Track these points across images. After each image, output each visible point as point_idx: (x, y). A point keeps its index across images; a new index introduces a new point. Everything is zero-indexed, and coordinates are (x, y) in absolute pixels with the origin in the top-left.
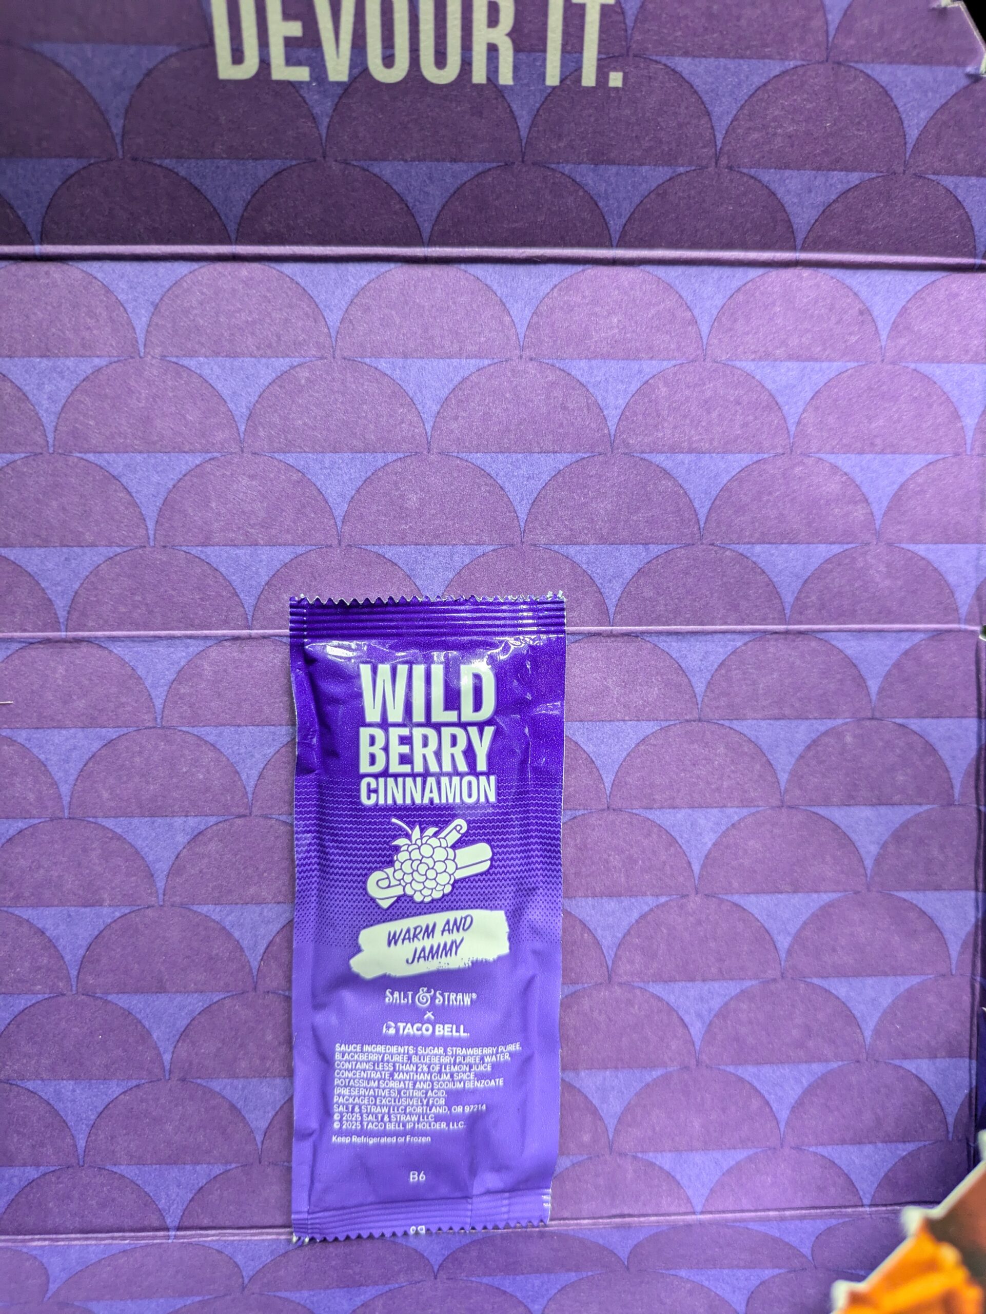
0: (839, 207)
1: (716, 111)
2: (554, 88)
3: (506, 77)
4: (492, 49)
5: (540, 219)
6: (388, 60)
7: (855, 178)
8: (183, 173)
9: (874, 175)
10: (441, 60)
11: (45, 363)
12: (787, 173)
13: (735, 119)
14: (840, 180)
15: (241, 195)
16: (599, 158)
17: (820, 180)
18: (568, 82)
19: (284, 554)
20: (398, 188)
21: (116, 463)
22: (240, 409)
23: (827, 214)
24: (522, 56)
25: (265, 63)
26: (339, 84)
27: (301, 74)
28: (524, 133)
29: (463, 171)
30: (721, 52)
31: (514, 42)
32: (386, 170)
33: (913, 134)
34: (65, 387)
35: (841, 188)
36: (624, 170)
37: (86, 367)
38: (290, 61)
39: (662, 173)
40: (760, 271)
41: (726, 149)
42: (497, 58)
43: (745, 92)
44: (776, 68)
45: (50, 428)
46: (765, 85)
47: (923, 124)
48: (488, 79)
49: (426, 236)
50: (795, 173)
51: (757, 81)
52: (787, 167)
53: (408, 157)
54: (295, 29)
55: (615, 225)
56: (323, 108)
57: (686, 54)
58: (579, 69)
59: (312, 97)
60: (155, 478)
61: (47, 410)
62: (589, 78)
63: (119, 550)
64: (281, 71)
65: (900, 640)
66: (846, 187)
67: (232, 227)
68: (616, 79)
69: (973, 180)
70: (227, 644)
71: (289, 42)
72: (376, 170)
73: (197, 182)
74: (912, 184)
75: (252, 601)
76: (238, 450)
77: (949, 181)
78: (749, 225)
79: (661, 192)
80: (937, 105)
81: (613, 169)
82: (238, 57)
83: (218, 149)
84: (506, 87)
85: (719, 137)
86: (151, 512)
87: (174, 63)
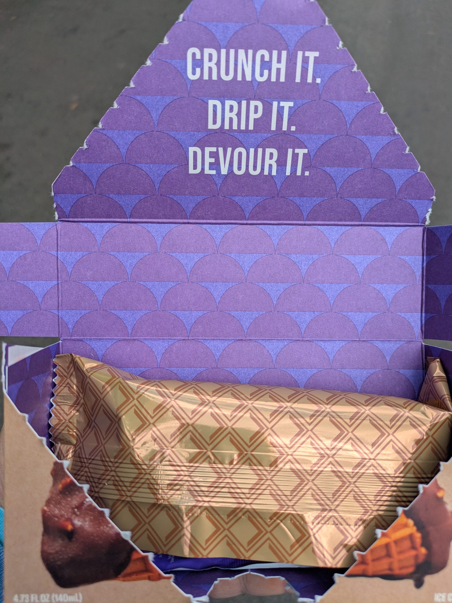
0: (375, 209)
1: (337, 182)
2: (288, 176)
3: (274, 173)
4: (270, 166)
5: (282, 212)
6: (239, 168)
7: (380, 200)
8: (175, 199)
9: (386, 199)
10: (255, 168)
11: (129, 254)
12: (359, 199)
13: (343, 184)
14: (375, 201)
15: (192, 206)
16: (302, 195)
17: (369, 200)
18: (293, 174)
19: (200, 314)
20: (240, 204)
21: (149, 285)
22: (188, 269)
23: (371, 210)
24: (279, 167)
25: (203, 169)
26: (224, 175)
27: (214, 172)
28: (279, 188)
29: (260, 199)
30: (339, 165)
31: (277, 163)
32: (236, 199)
33: (398, 188)
34: (135, 261)
35: (375, 203)
36: (309, 199)
37: (142, 255)
38: (210, 169)
39: (320, 199)
40: (350, 227)
41: (340, 192)
42: (272, 168)
43: (346, 177)
44: (356, 170)
45: (129, 274)
46: (352, 174)
47: (401, 185)
48: (269, 173)
49: (247, 217)
50: (361, 199)
51: (350, 173)
52: (359, 197)
53: (243, 195)
54: (213, 160)
55: (305, 214)
56: (219, 182)
57: (328, 166)
58: (296, 171)
59: (216, 179)
60: (161, 289)
61: (129, 268)
62: (299, 173)
63: (149, 311)
64: (207, 171)
65: (397, 344)
66: (377, 203)
67: (188, 215)
68: (307, 173)
69: (417, 201)
70: (181, 341)
71: (210, 164)
72: (233, 199)
73: (179, 202)
74: (398, 202)
75: (189, 328)
76: (187, 281)
77: (409, 201)
78: (347, 214)
79: (320, 205)
80: (405, 180)
81: (305, 198)
82: (195, 167)
83: (187, 193)
84: (274, 176)
85: (338, 189)
86: (159, 300)
87: (176, 169)
